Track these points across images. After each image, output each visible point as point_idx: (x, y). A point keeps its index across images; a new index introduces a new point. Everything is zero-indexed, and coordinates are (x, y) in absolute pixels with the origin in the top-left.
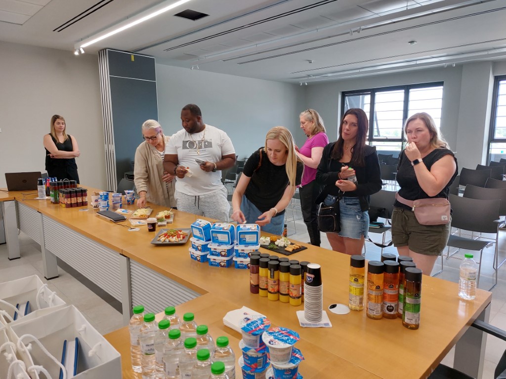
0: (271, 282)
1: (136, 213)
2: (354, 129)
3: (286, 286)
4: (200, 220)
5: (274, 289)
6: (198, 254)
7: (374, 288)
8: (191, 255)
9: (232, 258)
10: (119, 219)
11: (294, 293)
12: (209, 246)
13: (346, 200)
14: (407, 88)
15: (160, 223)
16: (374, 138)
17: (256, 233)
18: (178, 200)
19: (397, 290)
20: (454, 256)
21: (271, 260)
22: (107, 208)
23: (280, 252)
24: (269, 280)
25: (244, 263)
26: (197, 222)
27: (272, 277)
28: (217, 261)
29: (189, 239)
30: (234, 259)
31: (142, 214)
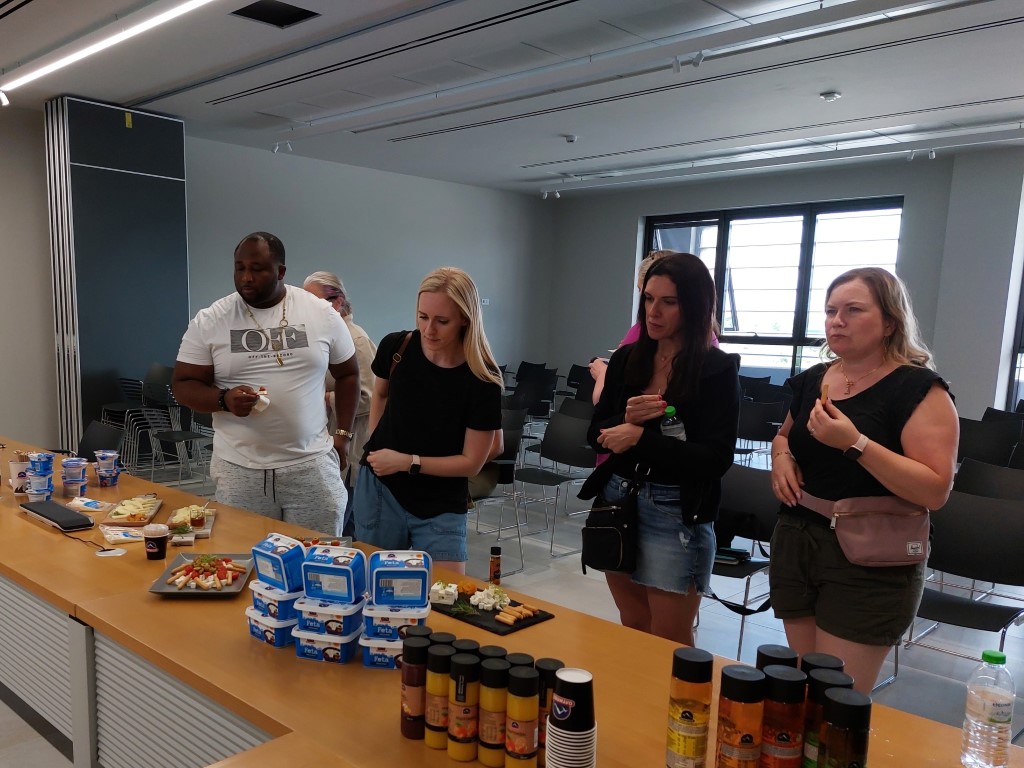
0: (456, 710)
1: (119, 509)
2: (671, 312)
3: (498, 723)
4: (276, 535)
5: (463, 730)
6: (271, 623)
7: (738, 739)
8: (252, 626)
9: (357, 639)
10: (76, 525)
11: (518, 744)
12: (297, 606)
13: (654, 492)
14: (810, 213)
15: (176, 538)
16: (725, 334)
17: (422, 575)
18: (220, 482)
19: (798, 748)
20: (923, 642)
21: (459, 651)
22: (48, 494)
23: (485, 624)
24: (451, 706)
25: (388, 654)
26: (270, 540)
27: (461, 698)
28: (317, 646)
29: (247, 583)
30: (362, 642)
31: (135, 511)
